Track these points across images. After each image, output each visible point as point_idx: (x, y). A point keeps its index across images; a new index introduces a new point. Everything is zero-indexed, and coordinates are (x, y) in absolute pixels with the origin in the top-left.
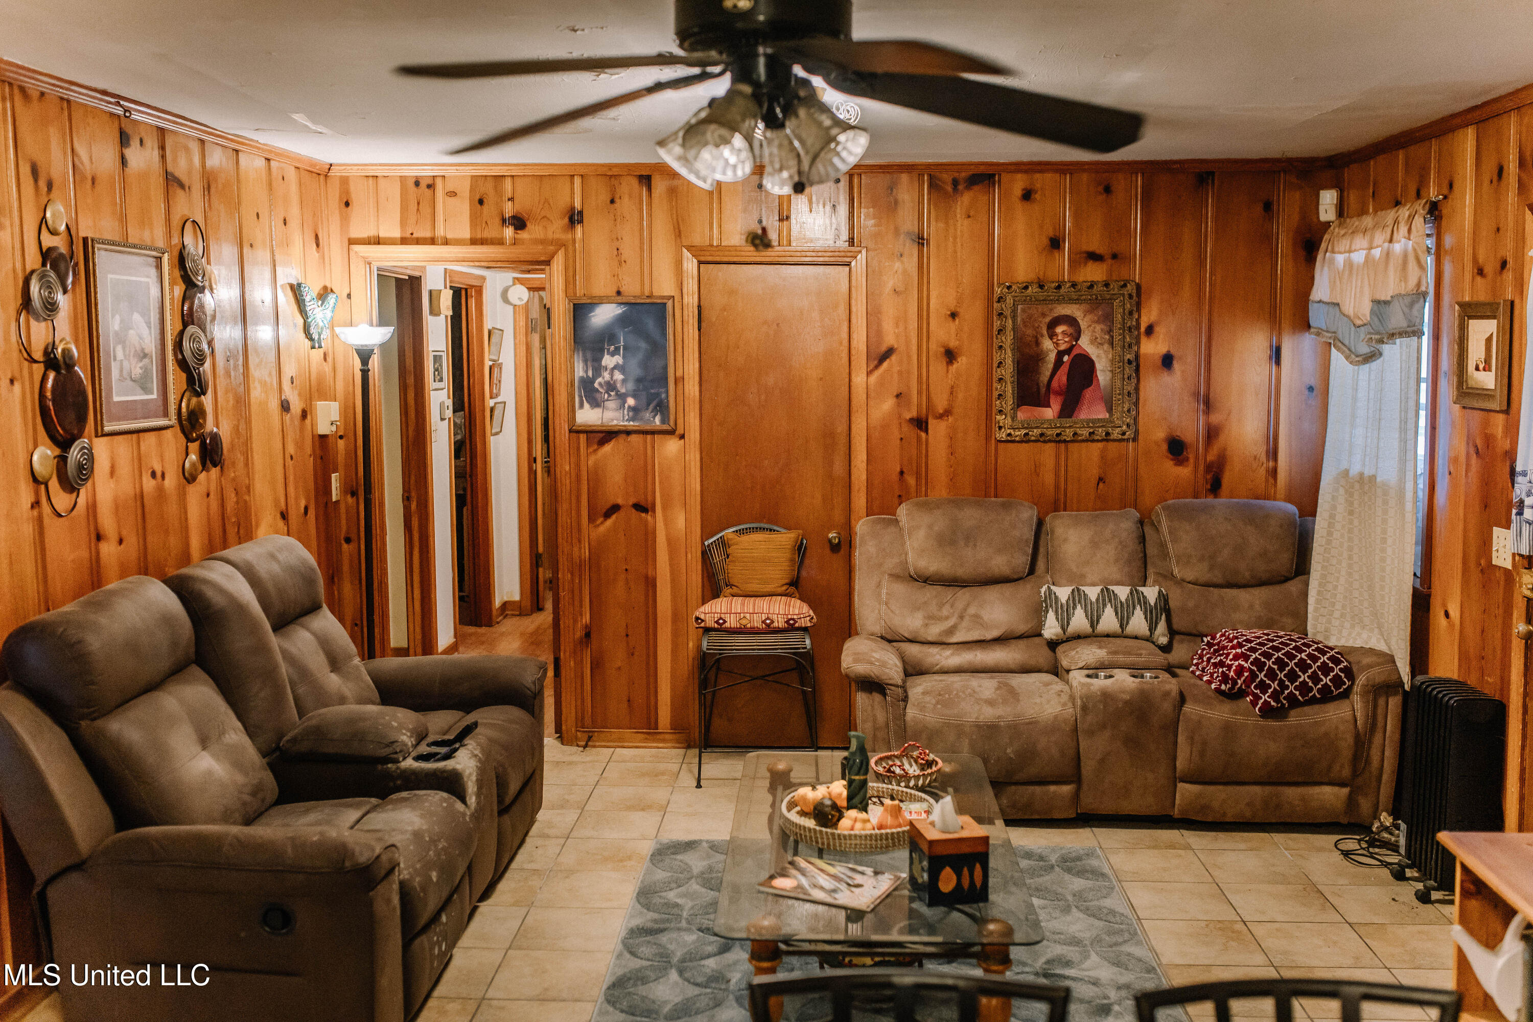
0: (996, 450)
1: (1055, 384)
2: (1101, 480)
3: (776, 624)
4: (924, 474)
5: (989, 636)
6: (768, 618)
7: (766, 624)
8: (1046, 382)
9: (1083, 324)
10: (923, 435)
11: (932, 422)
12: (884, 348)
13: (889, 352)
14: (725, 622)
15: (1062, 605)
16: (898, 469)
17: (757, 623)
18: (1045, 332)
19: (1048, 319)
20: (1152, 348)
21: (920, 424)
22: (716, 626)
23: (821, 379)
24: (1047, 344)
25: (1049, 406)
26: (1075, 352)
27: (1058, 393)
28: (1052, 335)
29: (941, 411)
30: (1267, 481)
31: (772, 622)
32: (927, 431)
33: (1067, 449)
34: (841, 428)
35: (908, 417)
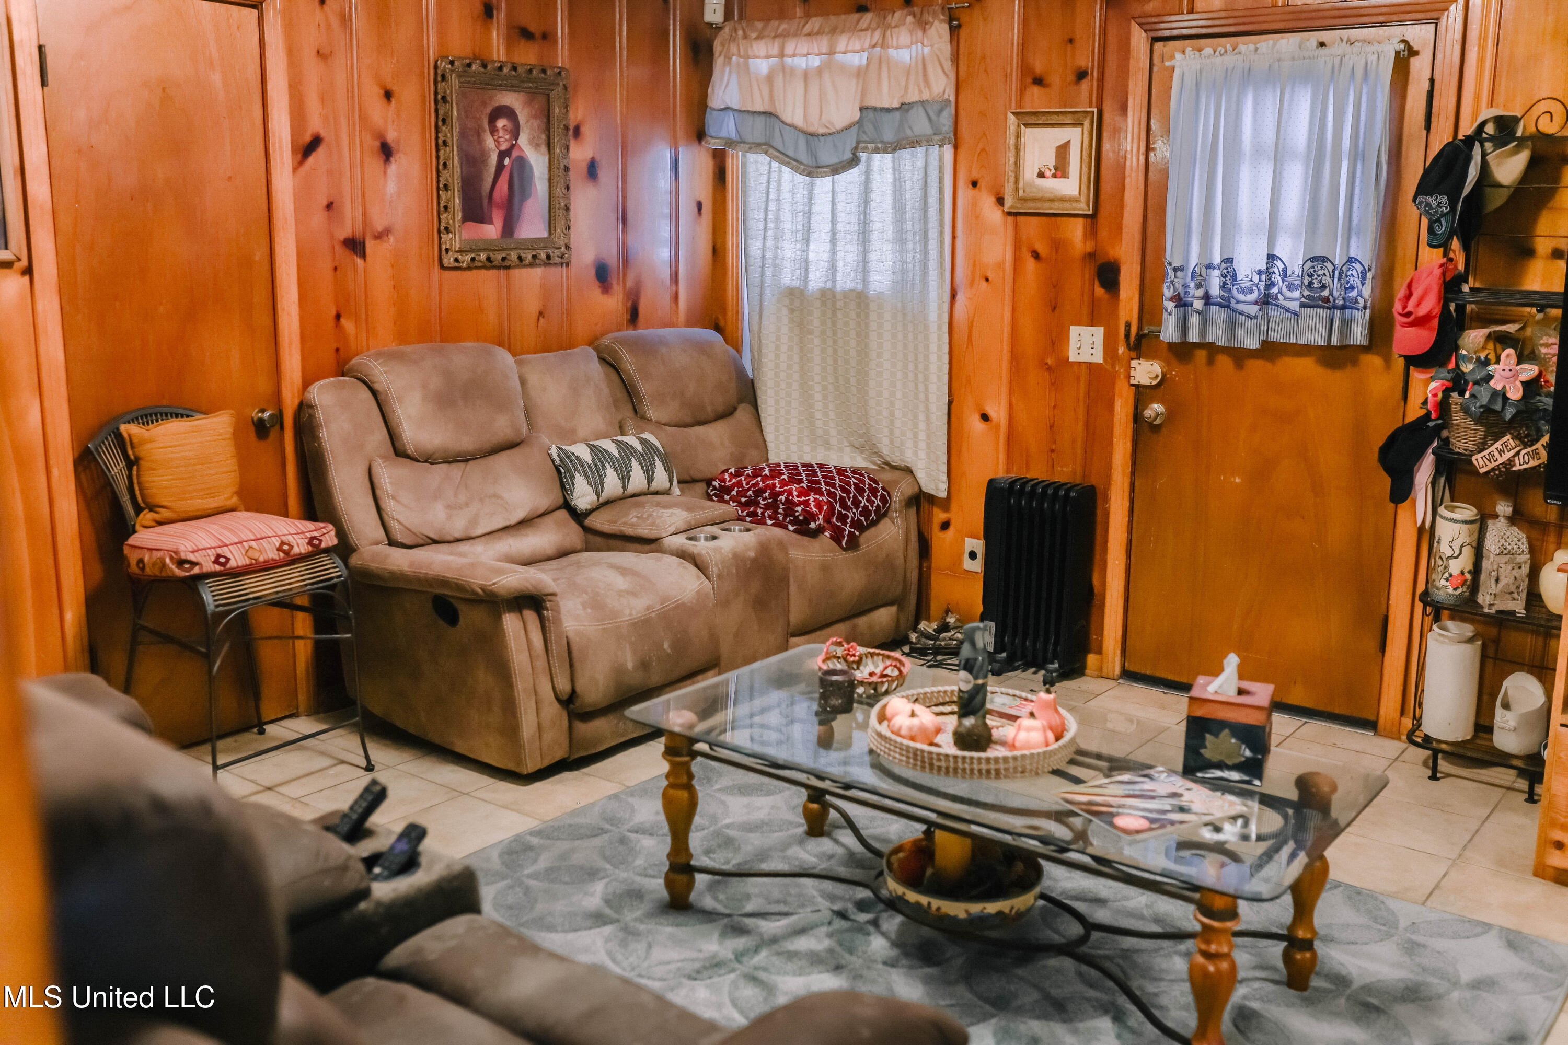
0: (440, 280)
1: (496, 195)
2: (541, 314)
3: (296, 550)
4: (363, 317)
5: (514, 520)
6: (283, 543)
7: (284, 552)
8: (488, 191)
9: (522, 118)
10: (359, 261)
11: (370, 245)
12: (307, 138)
13: (315, 142)
14: (228, 560)
15: (590, 467)
16: (334, 313)
17: (272, 554)
18: (486, 127)
19: (488, 110)
20: (580, 153)
21: (355, 245)
22: (218, 568)
23: (230, 178)
24: (489, 142)
25: (491, 223)
26: (515, 154)
27: (499, 207)
28: (493, 131)
29: (380, 229)
30: (671, 308)
31: (291, 547)
32: (363, 255)
33: (508, 278)
34: (260, 255)
35: (342, 238)
